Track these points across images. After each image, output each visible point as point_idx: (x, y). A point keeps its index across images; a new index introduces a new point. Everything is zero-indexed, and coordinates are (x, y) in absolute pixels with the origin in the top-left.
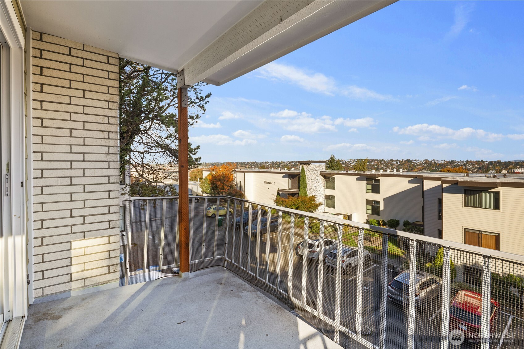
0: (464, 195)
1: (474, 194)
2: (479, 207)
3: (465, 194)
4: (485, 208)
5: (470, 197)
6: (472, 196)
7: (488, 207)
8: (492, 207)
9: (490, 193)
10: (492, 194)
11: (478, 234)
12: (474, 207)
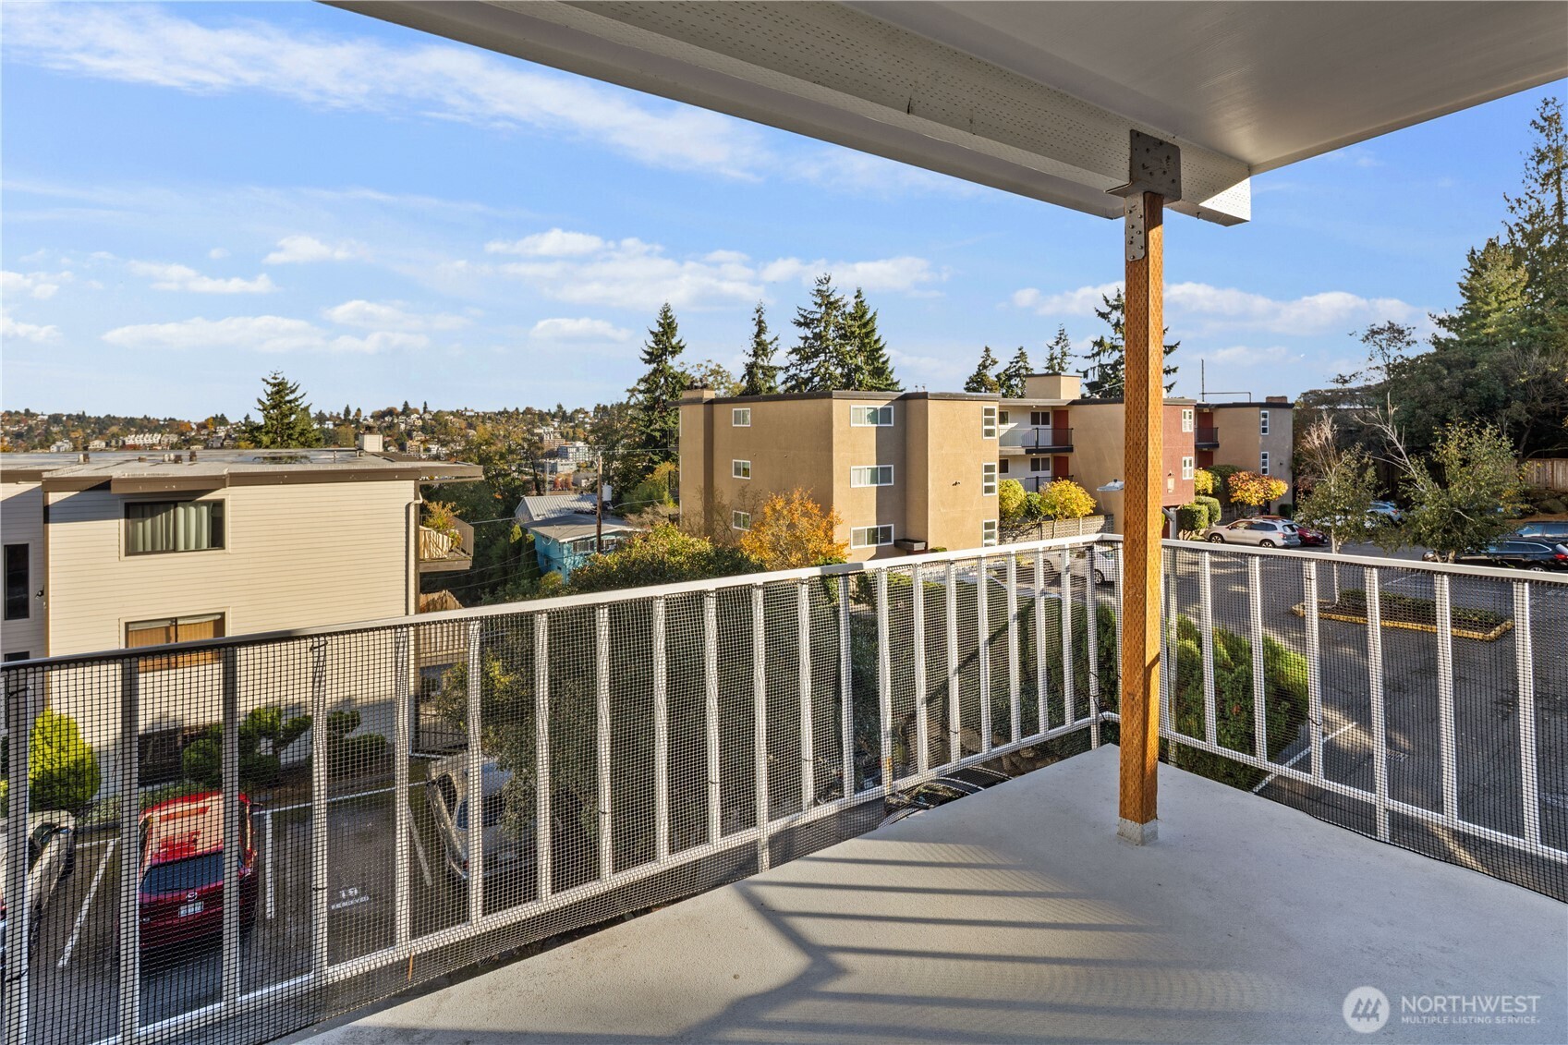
0: (122, 521)
1: (153, 515)
2: (167, 551)
3: (127, 516)
4: (187, 549)
5: (140, 525)
6: (149, 522)
7: (193, 546)
8: (205, 545)
9: (197, 505)
10: (205, 509)
11: (167, 629)
12: (154, 552)
